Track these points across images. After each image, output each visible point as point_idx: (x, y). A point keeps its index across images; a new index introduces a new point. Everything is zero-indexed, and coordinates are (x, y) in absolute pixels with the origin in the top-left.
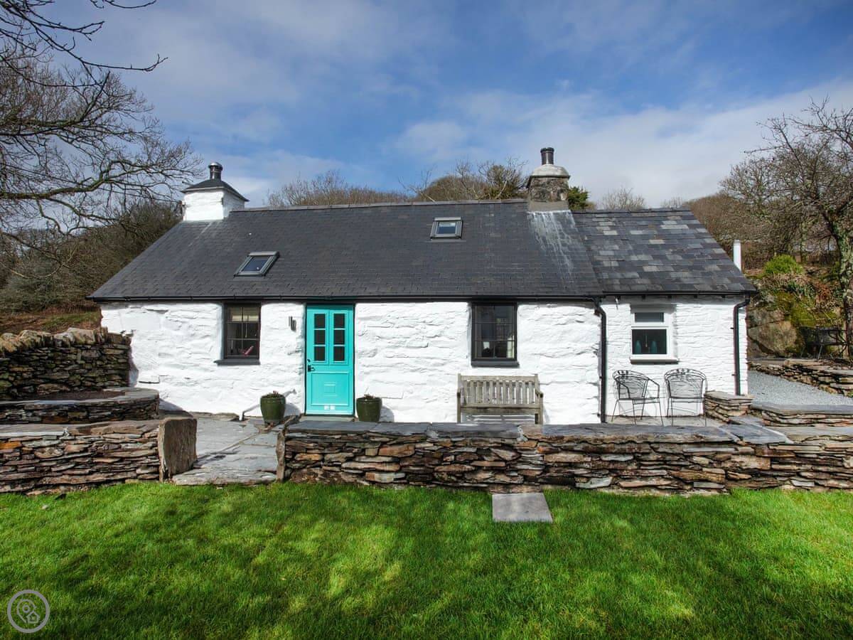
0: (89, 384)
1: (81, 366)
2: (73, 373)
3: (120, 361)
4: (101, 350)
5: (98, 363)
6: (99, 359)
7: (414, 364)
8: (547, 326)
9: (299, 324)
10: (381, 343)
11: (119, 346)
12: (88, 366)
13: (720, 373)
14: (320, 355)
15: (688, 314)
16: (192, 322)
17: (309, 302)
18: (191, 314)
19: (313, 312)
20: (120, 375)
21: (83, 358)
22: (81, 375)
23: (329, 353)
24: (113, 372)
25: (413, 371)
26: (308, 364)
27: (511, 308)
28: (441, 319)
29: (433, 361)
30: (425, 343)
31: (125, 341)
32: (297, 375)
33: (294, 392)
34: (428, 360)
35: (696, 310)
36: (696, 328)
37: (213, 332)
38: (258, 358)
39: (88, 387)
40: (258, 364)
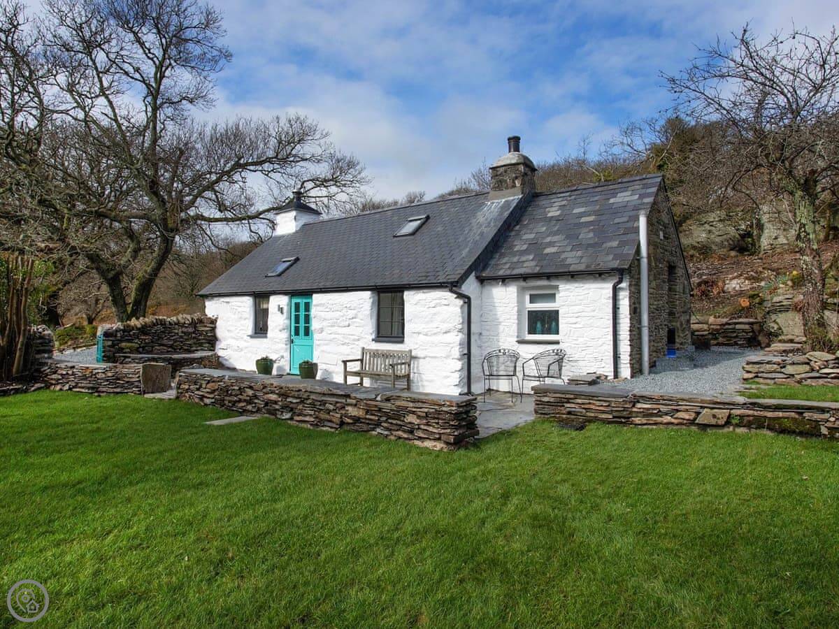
0: (186, 348)
1: (181, 337)
2: (175, 341)
3: (209, 334)
4: (195, 327)
5: (193, 335)
6: (194, 332)
7: (342, 339)
8: (422, 309)
9: (285, 310)
10: (325, 323)
11: (208, 325)
12: (186, 337)
13: (600, 355)
14: (297, 333)
15: (570, 294)
16: (240, 309)
17: (292, 294)
18: (239, 304)
19: (295, 300)
20: (209, 343)
21: (182, 332)
22: (182, 342)
23: (302, 331)
24: (204, 341)
25: (343, 344)
26: (292, 338)
27: (401, 294)
28: (355, 305)
29: (353, 337)
30: (347, 323)
31: (213, 322)
32: (284, 346)
33: (282, 357)
34: (351, 336)
35: (577, 290)
36: (577, 309)
37: (248, 316)
38: (266, 333)
39: (185, 350)
40: (266, 337)
